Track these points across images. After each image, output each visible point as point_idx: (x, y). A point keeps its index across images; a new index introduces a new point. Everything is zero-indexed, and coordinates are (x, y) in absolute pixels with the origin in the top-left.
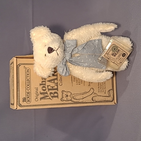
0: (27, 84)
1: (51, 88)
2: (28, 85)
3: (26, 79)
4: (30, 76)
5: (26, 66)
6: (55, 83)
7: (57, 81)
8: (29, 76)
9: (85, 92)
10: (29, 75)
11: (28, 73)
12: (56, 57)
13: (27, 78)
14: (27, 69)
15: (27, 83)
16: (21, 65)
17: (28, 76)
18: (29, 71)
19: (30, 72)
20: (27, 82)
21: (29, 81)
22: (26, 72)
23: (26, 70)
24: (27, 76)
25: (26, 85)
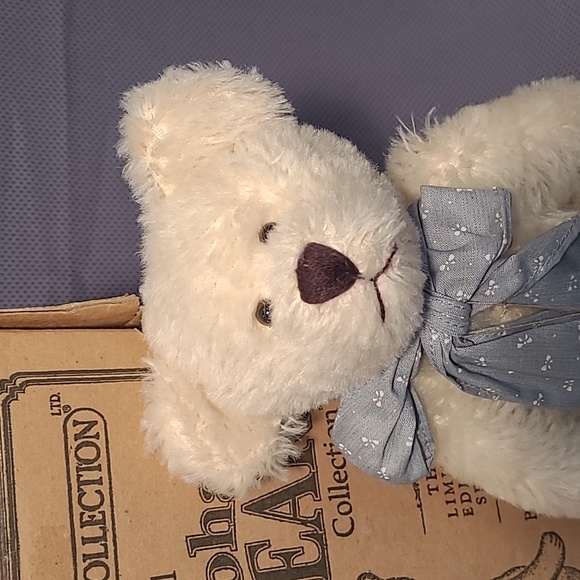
0: (82, 550)
1: (278, 563)
2: (95, 560)
3: (77, 509)
4: (104, 474)
5: (72, 394)
6: (304, 523)
7: (318, 505)
8: (94, 475)
9: (513, 570)
10: (99, 468)
11: (87, 453)
12: (364, 340)
13: (82, 494)
14: (76, 423)
15: (85, 541)
16: (22, 388)
17: (87, 476)
18: (97, 436)
19: (101, 443)
20: (80, 533)
21: (104, 521)
22: (73, 444)
23: (72, 431)
24: (80, 483)
25: (80, 558)
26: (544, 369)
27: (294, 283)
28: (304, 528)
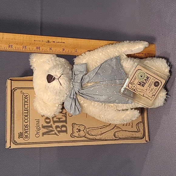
0: (24, 114)
1: (57, 120)
2: (26, 116)
3: (24, 108)
4: (29, 103)
5: (24, 91)
6: (63, 114)
7: (66, 111)
9: (105, 126)
10: (28, 102)
13: (25, 106)
14: (24, 95)
15: (25, 113)
16: (16, 90)
17: (26, 103)
20: (24, 112)
21: (28, 110)
22: (24, 98)
24: (25, 104)
25: (24, 115)
26: (97, 93)
27: (47, 80)
28: (63, 115)
